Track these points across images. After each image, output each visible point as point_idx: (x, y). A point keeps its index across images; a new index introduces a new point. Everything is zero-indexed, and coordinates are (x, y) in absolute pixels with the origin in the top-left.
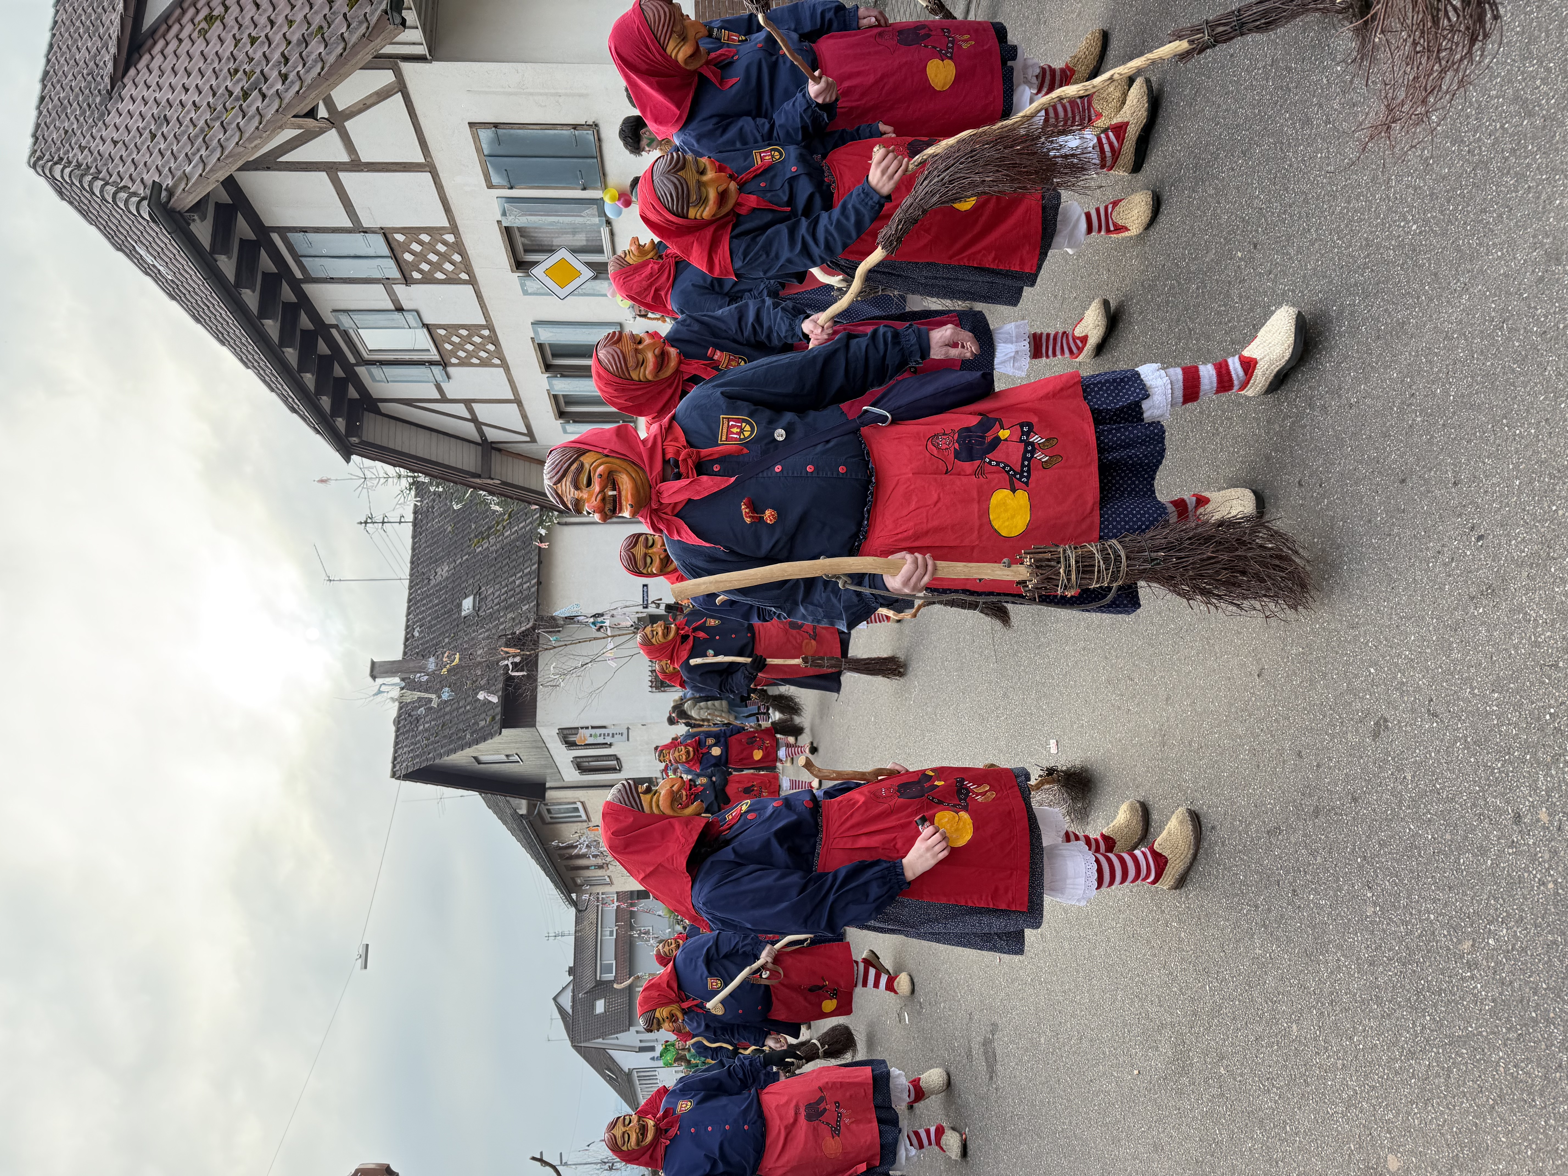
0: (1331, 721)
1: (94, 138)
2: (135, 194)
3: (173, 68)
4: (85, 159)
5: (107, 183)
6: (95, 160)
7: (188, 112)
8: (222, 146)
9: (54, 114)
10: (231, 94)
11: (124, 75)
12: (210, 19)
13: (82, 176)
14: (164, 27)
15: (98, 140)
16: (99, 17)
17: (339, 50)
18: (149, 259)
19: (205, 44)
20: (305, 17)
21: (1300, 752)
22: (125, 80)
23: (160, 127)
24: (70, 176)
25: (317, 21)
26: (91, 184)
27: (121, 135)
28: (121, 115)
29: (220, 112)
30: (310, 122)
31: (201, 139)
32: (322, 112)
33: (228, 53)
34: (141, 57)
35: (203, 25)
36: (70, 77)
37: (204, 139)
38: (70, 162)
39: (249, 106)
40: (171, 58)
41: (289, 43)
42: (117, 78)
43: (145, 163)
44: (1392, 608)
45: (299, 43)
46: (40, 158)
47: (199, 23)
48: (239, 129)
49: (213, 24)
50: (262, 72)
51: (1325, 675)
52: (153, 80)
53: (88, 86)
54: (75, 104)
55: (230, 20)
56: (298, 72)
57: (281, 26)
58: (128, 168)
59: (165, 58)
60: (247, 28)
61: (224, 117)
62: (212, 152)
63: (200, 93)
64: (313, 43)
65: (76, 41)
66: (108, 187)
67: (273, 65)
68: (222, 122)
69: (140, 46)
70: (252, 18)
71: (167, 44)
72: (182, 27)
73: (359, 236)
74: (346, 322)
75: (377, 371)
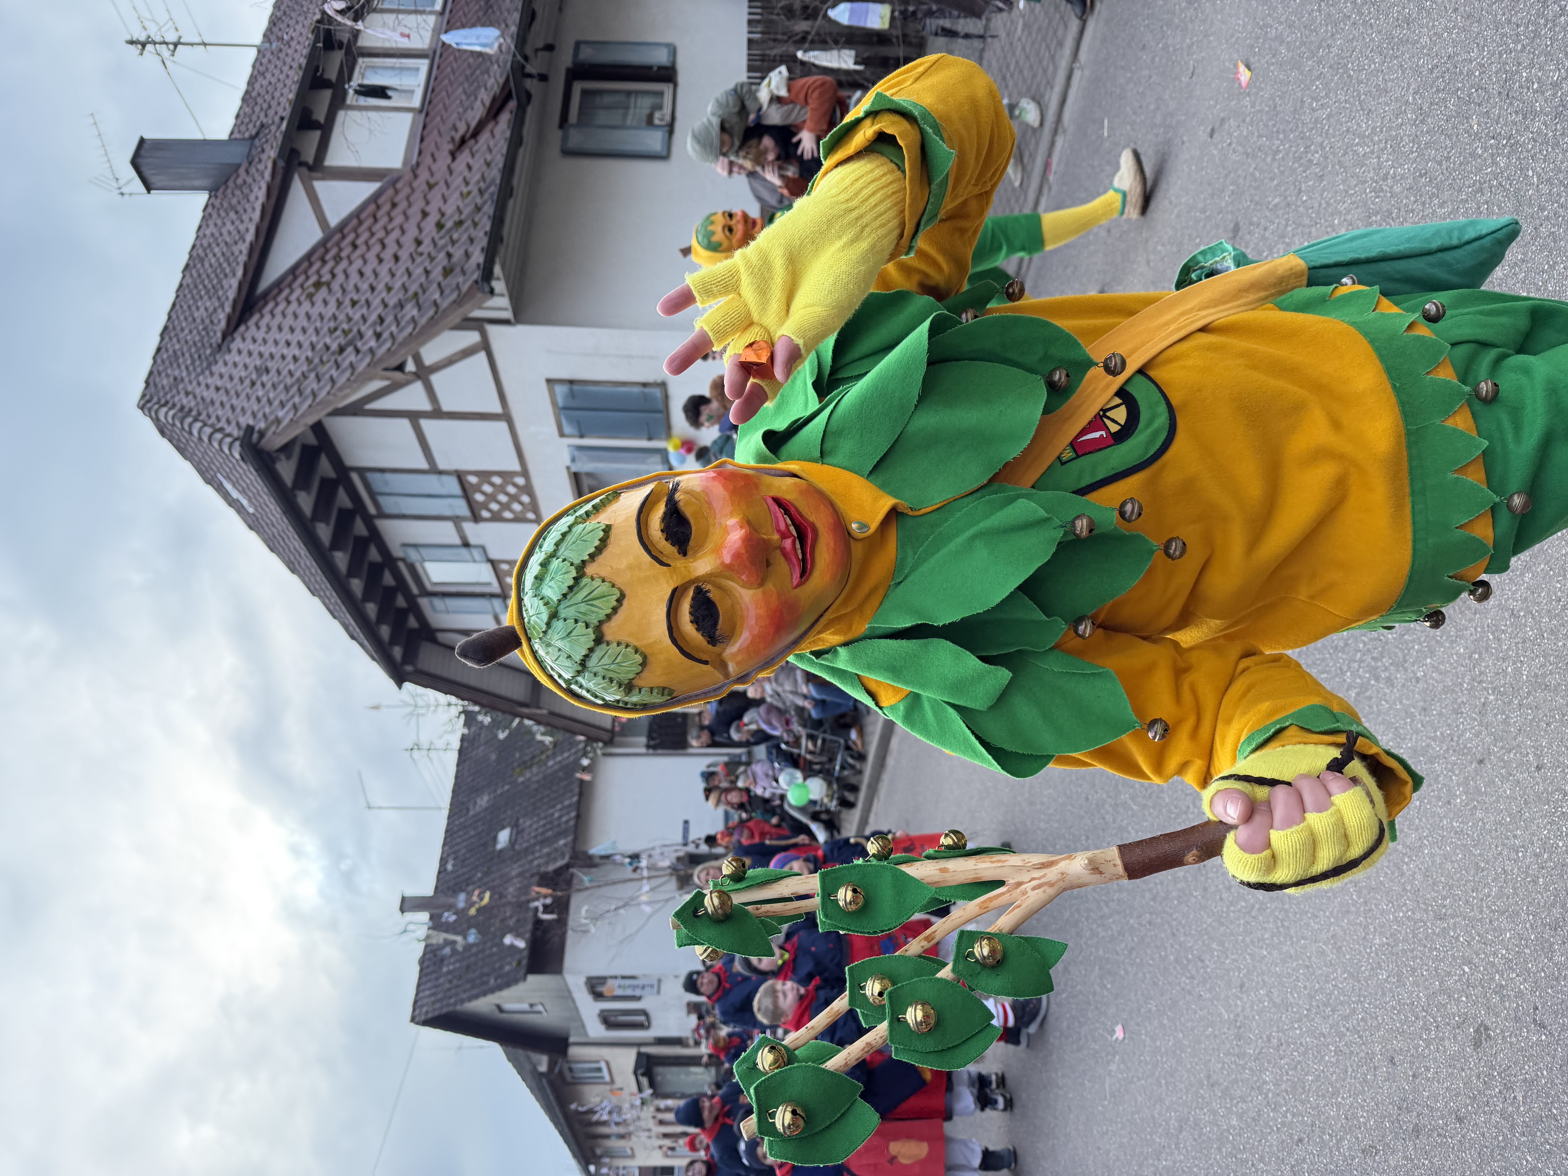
0: (1425, 1024)
1: (199, 384)
2: (229, 435)
3: (279, 326)
4: (188, 402)
5: (205, 425)
6: (197, 404)
7: (288, 364)
8: (314, 394)
9: (167, 363)
10: (328, 349)
11: (235, 331)
12: (317, 284)
13: (184, 418)
15: (203, 386)
16: (220, 281)
17: (431, 312)
18: (235, 494)
19: (311, 306)
20: (403, 284)
21: (1393, 1058)
22: (235, 335)
23: (259, 376)
24: (173, 418)
25: (413, 288)
26: (190, 425)
27: (224, 382)
28: (226, 365)
29: (316, 364)
30: (398, 375)
31: (295, 389)
32: (410, 367)
33: (330, 314)
34: (251, 315)
35: (312, 290)
36: (187, 331)
37: (299, 388)
38: (174, 405)
39: (344, 360)
40: (279, 318)
41: (386, 306)
42: (229, 333)
43: (243, 408)
44: (1482, 900)
45: (395, 307)
46: (148, 401)
47: (308, 288)
48: (332, 380)
49: (320, 289)
50: (359, 330)
51: (1414, 970)
52: (260, 335)
53: (202, 340)
54: (187, 355)
55: (335, 286)
56: (392, 331)
57: (380, 292)
58: (227, 412)
59: (273, 317)
60: (350, 293)
61: (320, 369)
62: (305, 399)
63: (301, 347)
64: (408, 307)
65: (197, 301)
66: (206, 428)
67: (370, 326)
68: (317, 374)
69: (253, 306)
70: (355, 285)
71: (277, 305)
72: (292, 291)
73: (433, 478)
74: (413, 555)
75: (438, 603)
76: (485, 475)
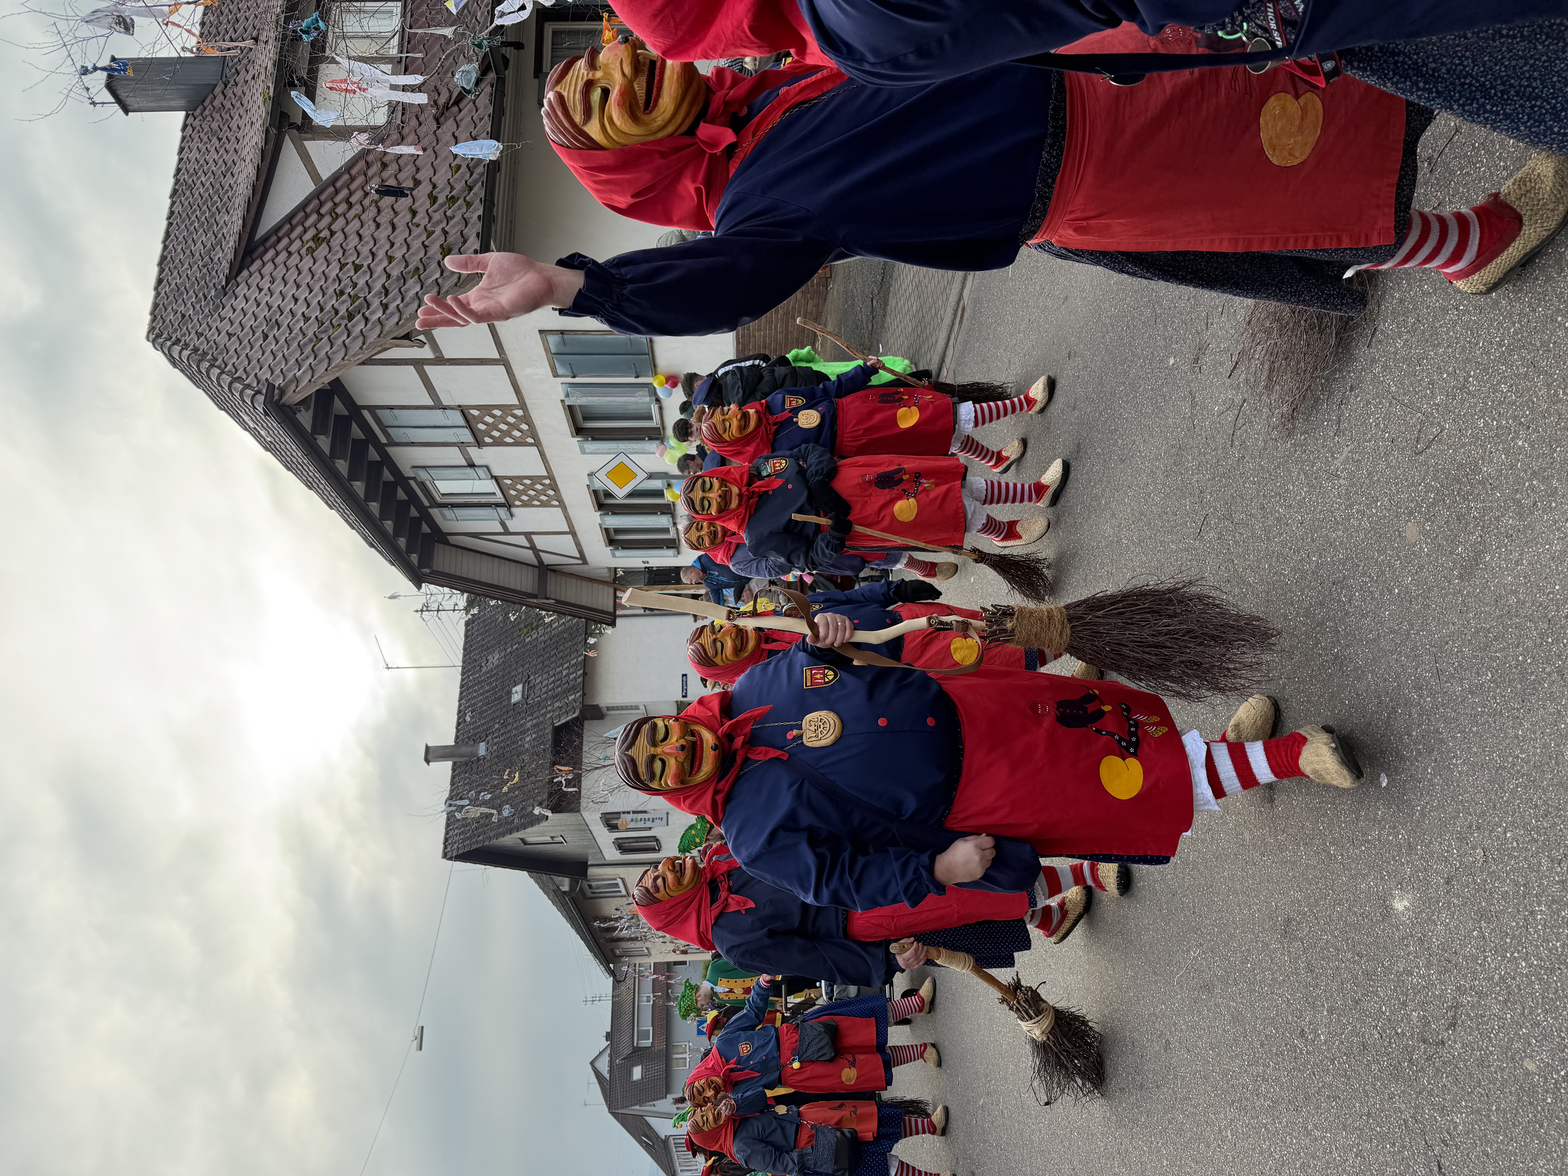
1: (210, 328)
2: (248, 386)
3: (283, 278)
4: (201, 343)
5: (223, 372)
6: (211, 347)
7: (298, 321)
8: (329, 358)
9: (171, 297)
10: (337, 312)
11: (237, 275)
12: (316, 239)
13: (200, 361)
14: (274, 238)
15: (214, 330)
18: (252, 425)
19: (312, 261)
20: (403, 256)
22: (239, 279)
23: (272, 328)
24: (188, 360)
25: (414, 262)
26: (207, 370)
27: (235, 329)
28: (234, 311)
29: (326, 327)
31: (310, 349)
33: (334, 275)
34: (253, 262)
35: (311, 244)
36: (186, 266)
37: (313, 349)
38: (186, 345)
39: (353, 326)
40: (281, 270)
41: (389, 276)
42: (231, 277)
43: (258, 360)
45: (398, 279)
46: (159, 336)
47: (307, 242)
48: (345, 345)
49: (320, 245)
50: (365, 298)
52: (264, 284)
53: (203, 277)
54: (191, 293)
55: (335, 245)
56: (398, 306)
57: (381, 260)
58: (242, 362)
59: (276, 267)
60: (351, 255)
61: (331, 331)
62: (321, 361)
63: (308, 306)
64: (410, 282)
65: (192, 233)
66: (224, 376)
67: (375, 294)
68: (329, 337)
69: (253, 251)
70: (355, 247)
71: (277, 254)
72: (291, 242)
73: (440, 412)
74: (423, 475)
75: (447, 512)
76: (486, 409)
